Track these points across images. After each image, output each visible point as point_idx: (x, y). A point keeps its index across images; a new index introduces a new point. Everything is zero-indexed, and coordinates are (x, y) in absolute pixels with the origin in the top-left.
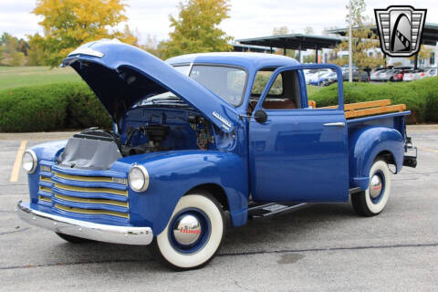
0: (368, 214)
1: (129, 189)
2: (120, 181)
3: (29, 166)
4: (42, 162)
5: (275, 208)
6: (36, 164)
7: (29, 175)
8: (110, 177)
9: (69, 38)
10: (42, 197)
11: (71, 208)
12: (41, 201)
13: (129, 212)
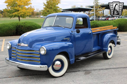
0: (108, 59)
1: (40, 54)
2: (37, 51)
3: (8, 47)
4: (12, 46)
5: (82, 58)
6: (11, 47)
7: (8, 50)
8: (34, 50)
9: (15, 10)
10: (13, 56)
11: (22, 60)
12: (12, 57)
13: (40, 61)
